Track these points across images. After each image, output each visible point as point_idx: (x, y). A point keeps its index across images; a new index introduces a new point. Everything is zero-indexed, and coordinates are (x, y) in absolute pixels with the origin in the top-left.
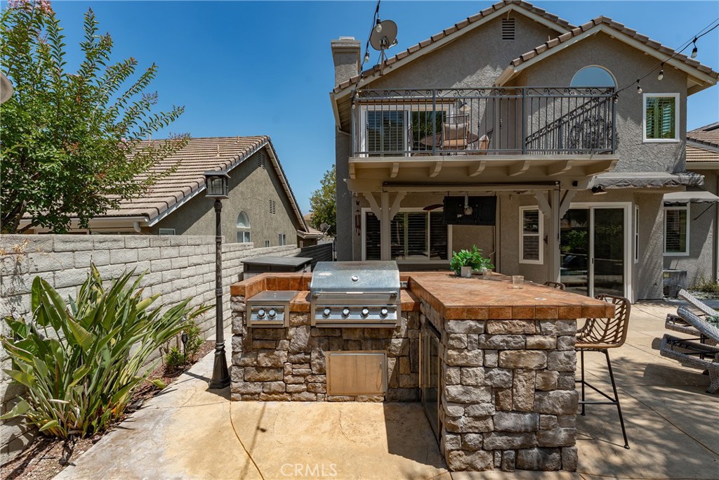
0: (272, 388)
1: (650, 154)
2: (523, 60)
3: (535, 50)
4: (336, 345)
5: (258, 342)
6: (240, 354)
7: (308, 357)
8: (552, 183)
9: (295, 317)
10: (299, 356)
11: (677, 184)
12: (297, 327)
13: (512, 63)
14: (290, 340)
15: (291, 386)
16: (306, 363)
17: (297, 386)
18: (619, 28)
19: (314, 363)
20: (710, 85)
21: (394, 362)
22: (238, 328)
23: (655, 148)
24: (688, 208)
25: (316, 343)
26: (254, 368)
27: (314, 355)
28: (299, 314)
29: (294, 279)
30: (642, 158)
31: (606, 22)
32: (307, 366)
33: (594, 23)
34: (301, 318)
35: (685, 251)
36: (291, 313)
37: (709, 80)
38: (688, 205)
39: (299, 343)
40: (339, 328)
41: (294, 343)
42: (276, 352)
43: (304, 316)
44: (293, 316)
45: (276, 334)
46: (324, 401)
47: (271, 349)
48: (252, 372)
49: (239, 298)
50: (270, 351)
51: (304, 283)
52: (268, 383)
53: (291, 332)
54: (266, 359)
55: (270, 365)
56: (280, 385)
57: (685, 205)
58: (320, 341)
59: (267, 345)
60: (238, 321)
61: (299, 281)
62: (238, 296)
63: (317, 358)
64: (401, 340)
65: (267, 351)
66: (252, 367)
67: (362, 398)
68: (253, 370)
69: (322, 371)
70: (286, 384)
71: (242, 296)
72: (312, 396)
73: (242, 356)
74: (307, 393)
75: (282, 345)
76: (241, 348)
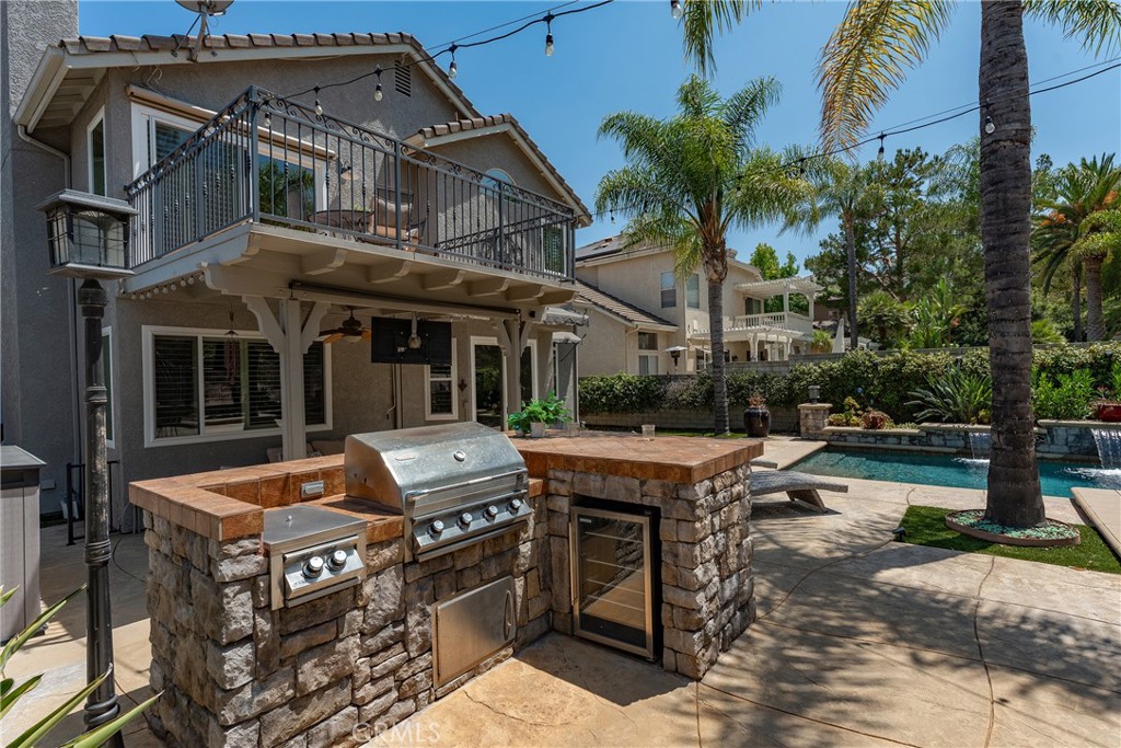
0: (333, 733)
2: (435, 134)
3: (433, 128)
4: (446, 585)
5: (299, 637)
6: (248, 689)
7: (401, 628)
8: (513, 311)
9: (377, 554)
10: (385, 634)
12: (378, 574)
13: (421, 132)
14: (364, 608)
15: (371, 705)
16: (396, 643)
17: (383, 699)
18: (524, 136)
19: (413, 635)
21: (522, 582)
22: (244, 623)
25: (413, 594)
26: (286, 708)
27: (413, 619)
28: (382, 544)
29: (270, 482)
31: (514, 124)
32: (399, 647)
33: (504, 119)
34: (387, 553)
36: (370, 546)
39: (385, 606)
40: (450, 554)
41: (374, 611)
42: (340, 646)
43: (394, 546)
44: (372, 553)
45: (339, 603)
46: (429, 703)
47: (326, 643)
48: (283, 719)
49: (247, 544)
50: (326, 647)
51: (292, 487)
52: (323, 724)
53: (368, 589)
54: (318, 671)
55: (325, 680)
56: (348, 716)
58: (421, 588)
59: (321, 637)
60: (243, 604)
61: (281, 484)
62: (241, 538)
63: (419, 624)
64: (529, 544)
65: (318, 650)
66: (281, 706)
67: (485, 665)
68: (284, 714)
69: (426, 648)
70: (358, 707)
71: (251, 536)
72: (410, 704)
73: (255, 692)
74: (400, 704)
75: (350, 625)
76: (251, 674)
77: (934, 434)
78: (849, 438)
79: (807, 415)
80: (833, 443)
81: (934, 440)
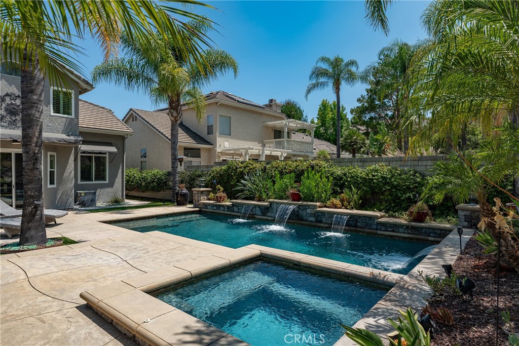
1: (55, 122)
11: (66, 142)
20: (89, 91)
23: (59, 119)
24: (107, 156)
30: (50, 124)
35: (106, 180)
37: (88, 88)
38: (107, 154)
57: (105, 154)
77: (235, 205)
78: (209, 207)
79: (195, 194)
80: (203, 209)
81: (236, 209)
